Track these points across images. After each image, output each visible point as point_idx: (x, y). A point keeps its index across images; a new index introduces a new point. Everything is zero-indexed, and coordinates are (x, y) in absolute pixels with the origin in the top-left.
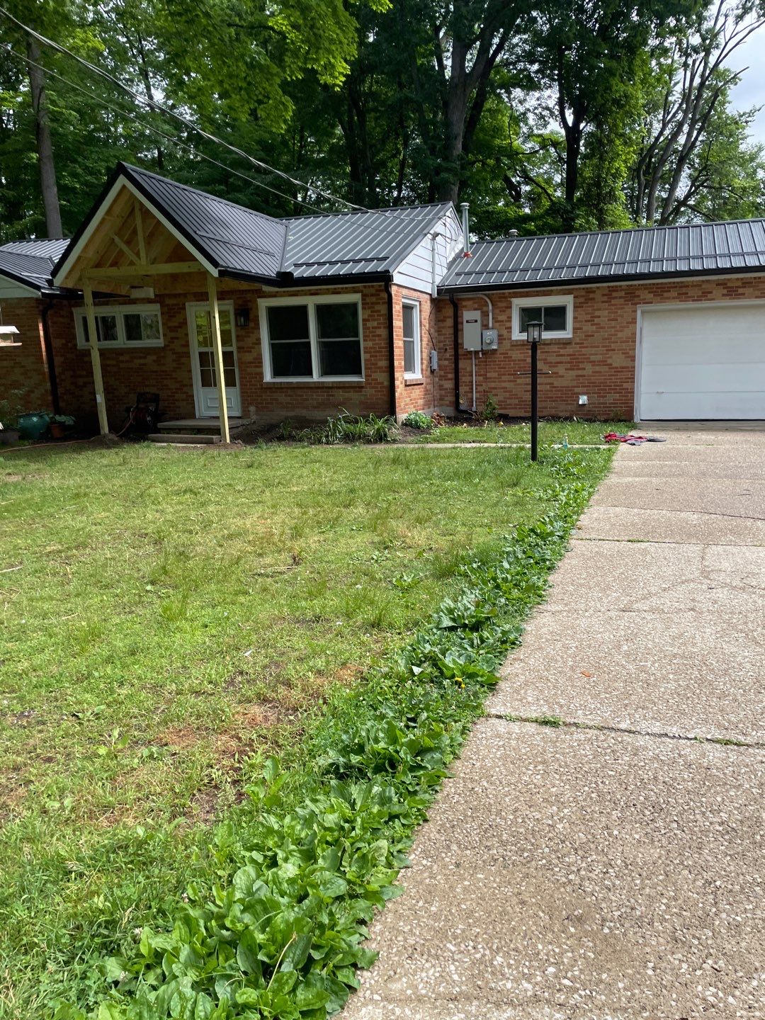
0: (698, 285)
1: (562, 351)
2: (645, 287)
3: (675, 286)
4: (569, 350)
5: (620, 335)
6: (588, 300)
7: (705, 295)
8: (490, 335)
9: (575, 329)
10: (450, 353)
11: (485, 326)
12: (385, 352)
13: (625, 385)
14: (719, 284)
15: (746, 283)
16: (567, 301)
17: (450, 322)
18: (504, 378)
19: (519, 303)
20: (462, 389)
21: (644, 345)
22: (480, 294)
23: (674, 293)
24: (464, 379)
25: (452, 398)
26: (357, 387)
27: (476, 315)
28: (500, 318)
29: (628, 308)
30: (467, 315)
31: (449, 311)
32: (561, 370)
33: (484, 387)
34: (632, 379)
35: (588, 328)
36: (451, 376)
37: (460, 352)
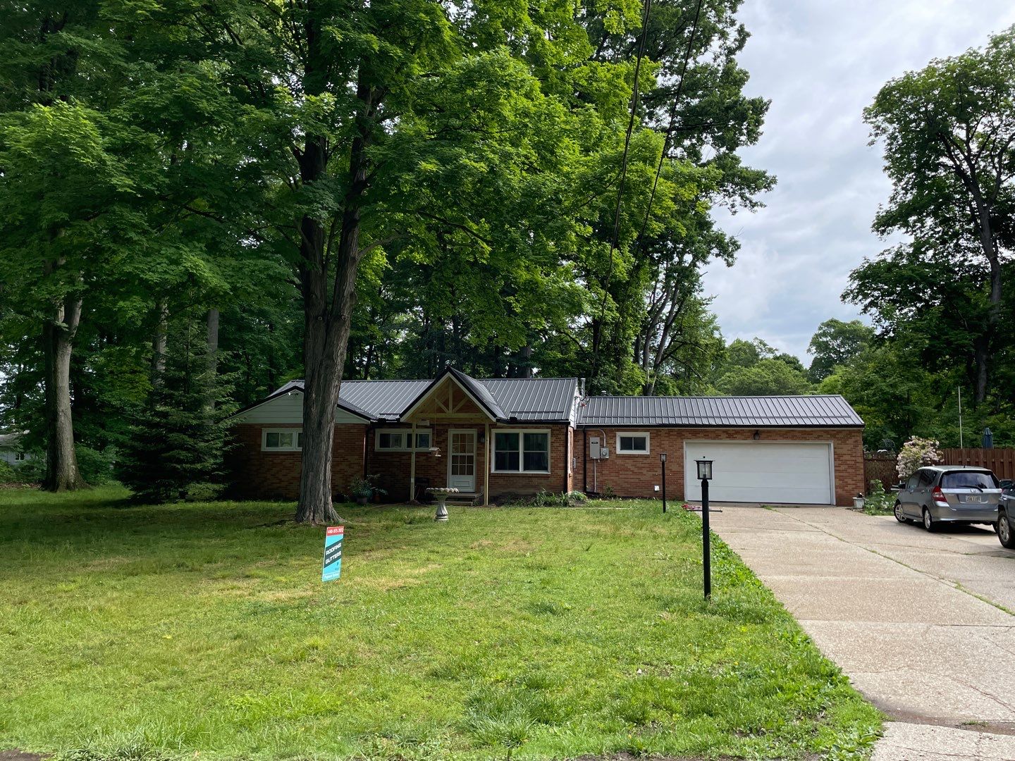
0: (714, 432)
1: (645, 461)
2: (687, 431)
3: (702, 431)
4: (648, 461)
5: (675, 454)
6: (657, 435)
7: (717, 437)
8: (605, 450)
9: (651, 450)
10: (581, 459)
11: (602, 446)
12: (562, 459)
13: (679, 481)
14: (724, 432)
15: (737, 432)
16: (647, 435)
17: (581, 442)
18: (612, 474)
19: (620, 434)
20: (588, 480)
21: (688, 460)
22: (599, 429)
23: (701, 435)
24: (589, 474)
25: (582, 485)
26: (546, 477)
27: (597, 439)
28: (610, 442)
29: (679, 440)
30: (592, 439)
31: (581, 437)
32: (644, 471)
33: (601, 479)
34: (683, 478)
35: (658, 449)
36: (582, 472)
37: (587, 459)
